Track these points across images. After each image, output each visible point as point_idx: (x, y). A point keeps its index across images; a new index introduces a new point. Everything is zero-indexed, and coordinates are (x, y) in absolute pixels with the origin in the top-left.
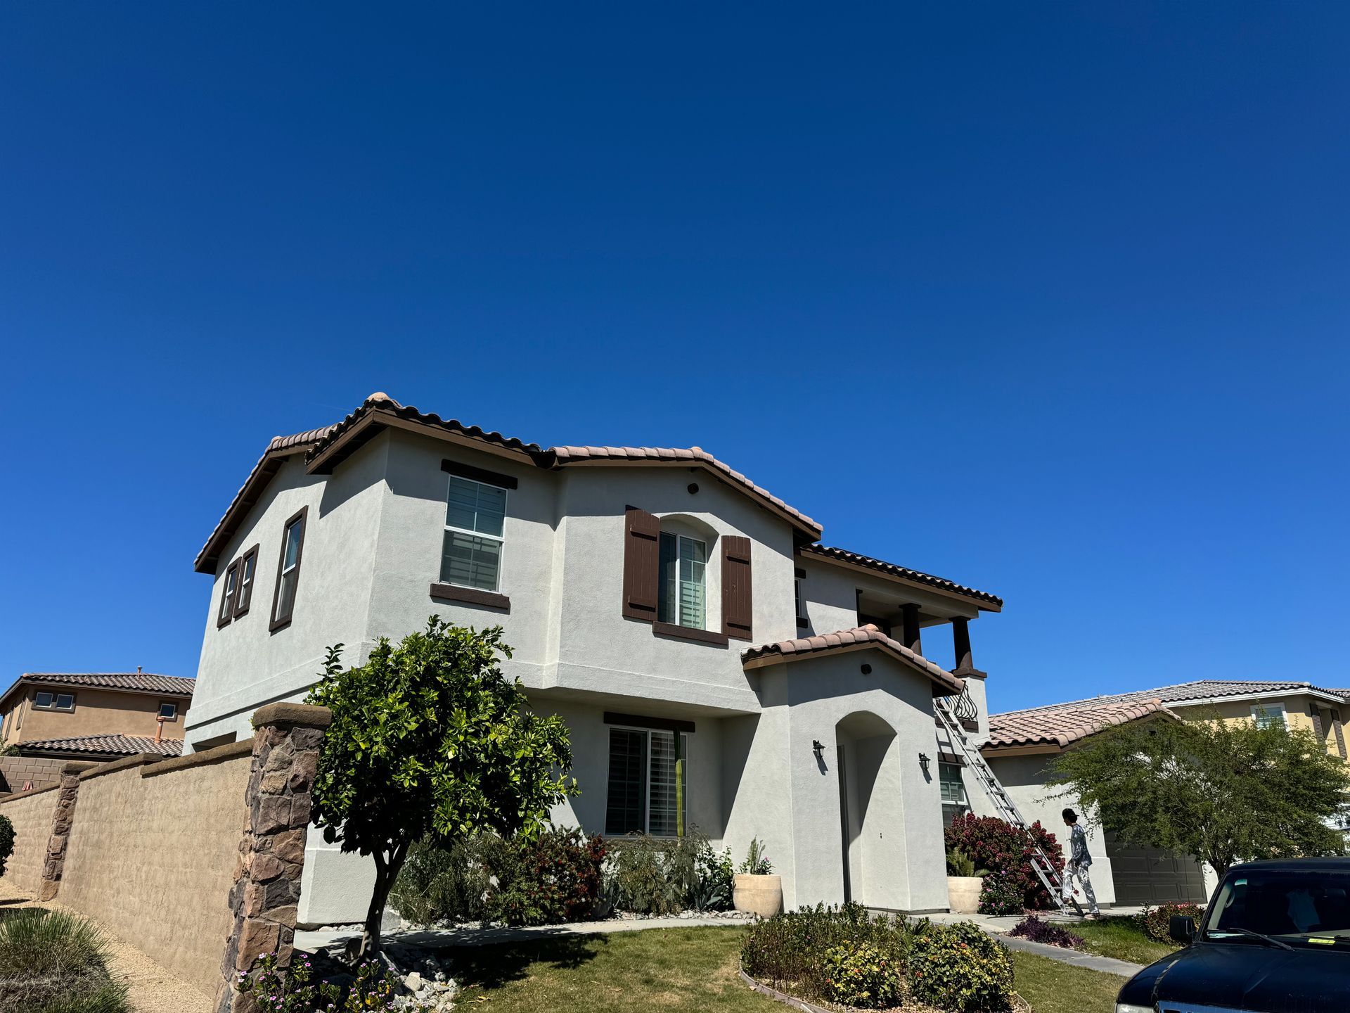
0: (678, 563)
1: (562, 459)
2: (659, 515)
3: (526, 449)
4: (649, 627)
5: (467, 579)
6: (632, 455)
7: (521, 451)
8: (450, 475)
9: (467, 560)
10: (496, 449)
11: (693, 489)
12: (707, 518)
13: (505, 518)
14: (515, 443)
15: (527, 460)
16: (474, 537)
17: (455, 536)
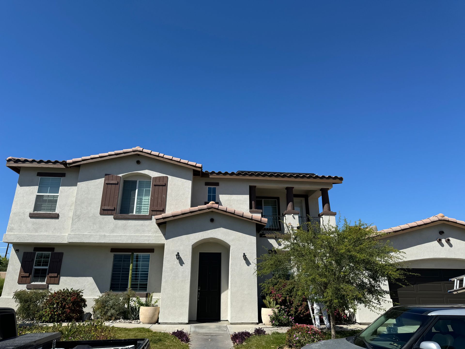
0: (137, 191)
1: (70, 164)
2: (121, 175)
3: (61, 163)
4: (112, 217)
5: (45, 209)
6: (102, 156)
7: (59, 164)
8: (40, 177)
9: (46, 203)
10: (50, 165)
11: (138, 162)
12: (146, 172)
13: (60, 187)
14: (56, 162)
15: (62, 166)
16: (48, 195)
17: (44, 196)
